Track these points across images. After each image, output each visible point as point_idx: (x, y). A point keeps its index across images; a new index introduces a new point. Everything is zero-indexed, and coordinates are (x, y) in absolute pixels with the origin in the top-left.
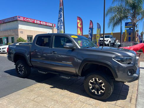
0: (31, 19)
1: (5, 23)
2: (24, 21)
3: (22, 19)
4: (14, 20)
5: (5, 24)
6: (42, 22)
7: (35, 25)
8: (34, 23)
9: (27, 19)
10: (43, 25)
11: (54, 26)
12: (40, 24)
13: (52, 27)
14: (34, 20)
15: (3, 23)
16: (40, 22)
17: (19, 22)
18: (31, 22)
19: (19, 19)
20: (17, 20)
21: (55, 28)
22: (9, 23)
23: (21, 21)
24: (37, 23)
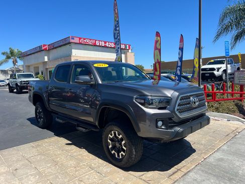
0: (90, 40)
1: (56, 48)
2: (80, 43)
3: (76, 40)
4: (66, 43)
5: (55, 50)
6: (107, 43)
7: (98, 48)
8: (95, 45)
9: (84, 39)
10: (110, 47)
11: (128, 48)
12: (105, 47)
13: (126, 50)
14: (96, 41)
15: (53, 49)
16: (105, 43)
17: (73, 45)
18: (91, 44)
19: (72, 41)
20: (70, 43)
21: (130, 51)
22: (60, 48)
23: (76, 43)
24: (99, 46)
